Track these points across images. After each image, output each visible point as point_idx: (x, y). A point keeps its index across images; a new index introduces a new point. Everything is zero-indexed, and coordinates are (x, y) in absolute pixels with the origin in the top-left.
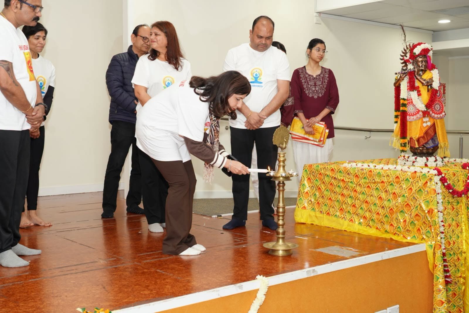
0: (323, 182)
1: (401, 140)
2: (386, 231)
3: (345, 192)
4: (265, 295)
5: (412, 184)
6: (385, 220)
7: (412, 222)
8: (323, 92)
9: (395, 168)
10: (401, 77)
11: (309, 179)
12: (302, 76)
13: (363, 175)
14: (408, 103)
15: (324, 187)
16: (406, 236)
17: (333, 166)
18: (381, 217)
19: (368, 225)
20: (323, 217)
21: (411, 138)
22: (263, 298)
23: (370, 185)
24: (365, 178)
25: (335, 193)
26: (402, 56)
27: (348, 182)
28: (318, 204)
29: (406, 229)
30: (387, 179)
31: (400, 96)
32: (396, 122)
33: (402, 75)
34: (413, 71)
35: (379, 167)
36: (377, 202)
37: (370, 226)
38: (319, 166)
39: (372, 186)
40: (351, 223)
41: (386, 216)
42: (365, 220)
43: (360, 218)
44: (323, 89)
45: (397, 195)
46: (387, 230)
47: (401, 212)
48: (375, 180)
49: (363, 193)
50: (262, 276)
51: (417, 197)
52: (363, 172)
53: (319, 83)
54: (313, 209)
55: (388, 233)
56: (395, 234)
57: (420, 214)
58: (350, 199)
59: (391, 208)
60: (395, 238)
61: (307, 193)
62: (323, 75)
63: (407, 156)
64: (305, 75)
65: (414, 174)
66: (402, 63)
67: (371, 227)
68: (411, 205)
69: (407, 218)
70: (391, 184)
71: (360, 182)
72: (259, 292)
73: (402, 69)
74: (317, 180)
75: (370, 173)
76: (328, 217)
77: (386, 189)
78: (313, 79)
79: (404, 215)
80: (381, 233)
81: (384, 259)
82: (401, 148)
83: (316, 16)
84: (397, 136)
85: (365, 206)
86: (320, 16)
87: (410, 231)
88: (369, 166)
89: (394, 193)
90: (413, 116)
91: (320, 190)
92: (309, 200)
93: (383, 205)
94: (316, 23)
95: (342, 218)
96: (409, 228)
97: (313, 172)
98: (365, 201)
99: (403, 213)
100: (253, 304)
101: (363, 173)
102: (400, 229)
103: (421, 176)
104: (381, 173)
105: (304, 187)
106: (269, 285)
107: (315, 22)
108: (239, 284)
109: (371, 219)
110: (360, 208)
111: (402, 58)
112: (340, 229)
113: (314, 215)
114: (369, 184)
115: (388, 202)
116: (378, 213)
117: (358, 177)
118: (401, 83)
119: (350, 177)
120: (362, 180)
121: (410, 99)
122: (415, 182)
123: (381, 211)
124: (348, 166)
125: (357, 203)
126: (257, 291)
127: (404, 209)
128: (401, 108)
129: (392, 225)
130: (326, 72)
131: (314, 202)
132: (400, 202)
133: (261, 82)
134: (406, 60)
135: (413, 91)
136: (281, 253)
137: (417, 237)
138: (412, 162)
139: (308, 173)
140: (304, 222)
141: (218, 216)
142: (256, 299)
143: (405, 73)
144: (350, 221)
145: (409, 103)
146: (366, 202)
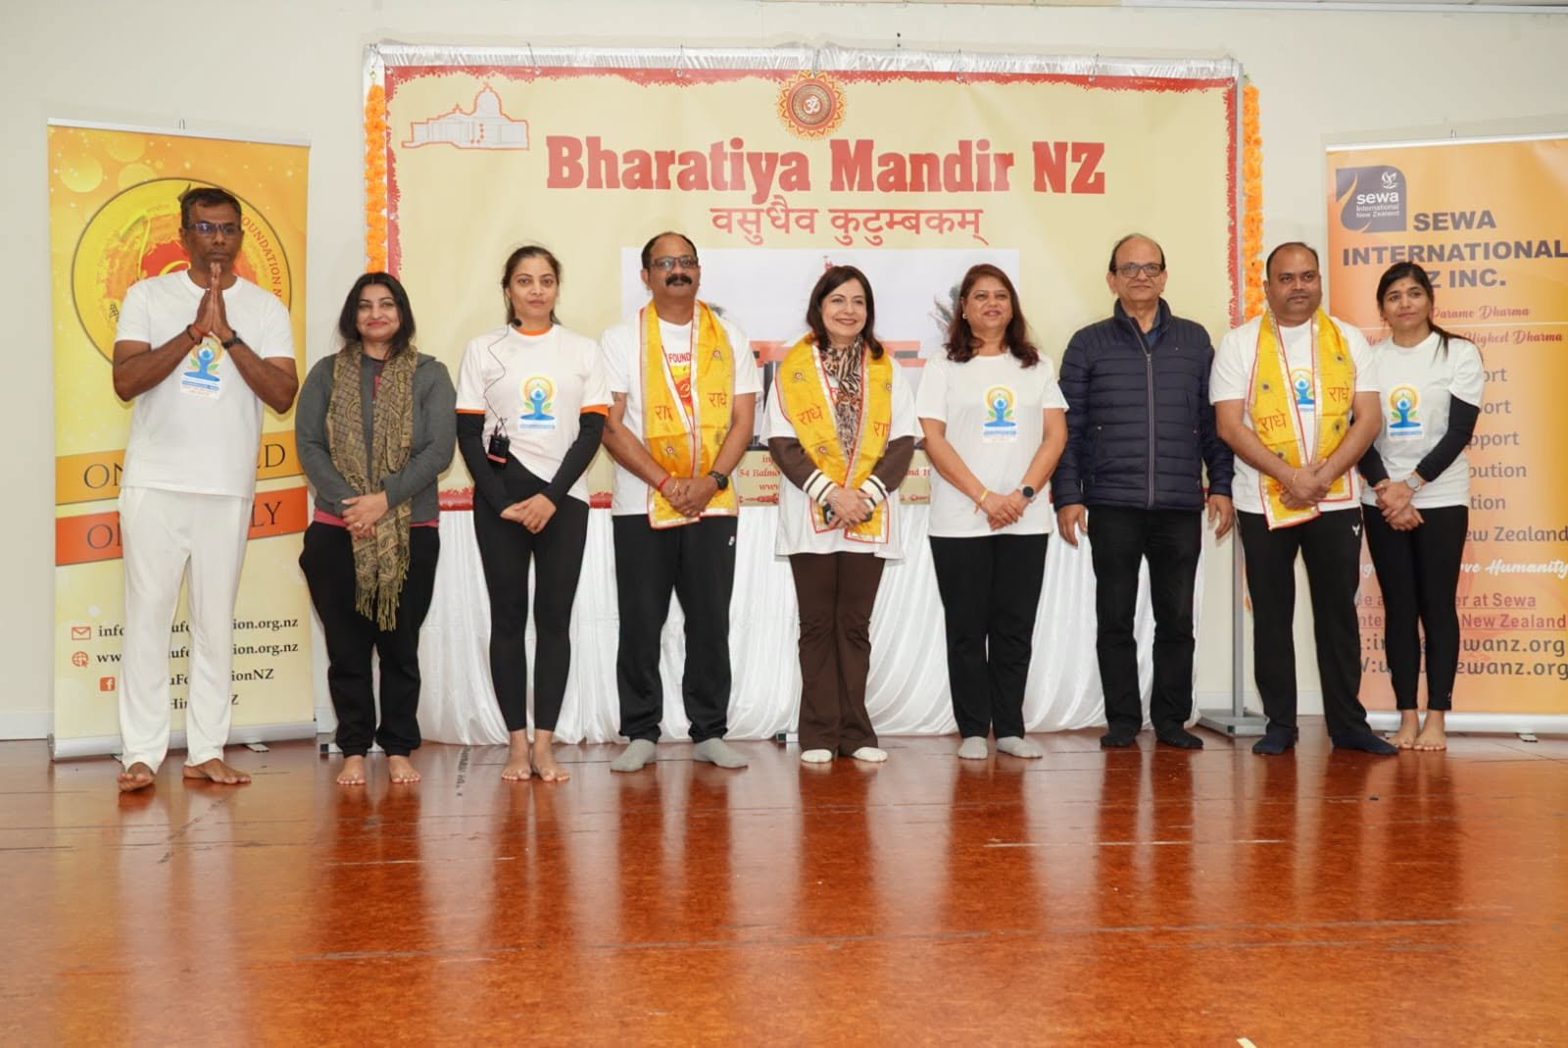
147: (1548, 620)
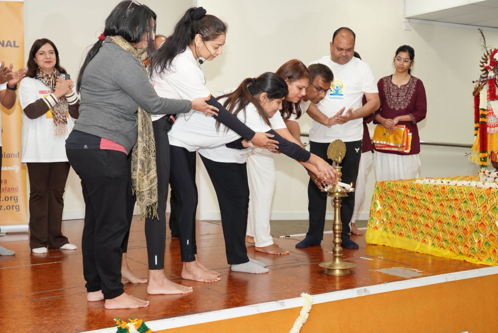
0: (396, 200)
1: (481, 154)
2: (460, 253)
3: (418, 210)
4: (309, 313)
5: (486, 201)
6: (459, 240)
7: (487, 243)
8: (407, 104)
9: (469, 184)
10: (479, 85)
11: (381, 196)
12: (385, 86)
13: (436, 192)
14: (488, 114)
15: (397, 205)
16: (481, 258)
17: (405, 184)
18: (454, 238)
19: (442, 246)
20: (396, 238)
21: (492, 152)
22: (307, 315)
23: (443, 203)
24: (438, 195)
25: (408, 212)
26: (482, 63)
27: (421, 200)
28: (390, 224)
29: (480, 250)
30: (461, 196)
31: (479, 107)
32: (476, 135)
33: (480, 83)
34: (493, 79)
35: (453, 183)
36: (451, 221)
37: (443, 247)
38: (391, 183)
39: (446, 204)
40: (423, 244)
41: (460, 236)
42: (438, 240)
43: (433, 238)
44: (406, 101)
45: (471, 213)
46: (462, 252)
47: (476, 231)
48: (448, 198)
49: (436, 211)
50: (307, 293)
51: (491, 215)
52: (435, 189)
53: (402, 94)
54: (385, 229)
55: (463, 254)
56: (469, 256)
57: (495, 233)
58: (423, 218)
59: (465, 227)
60: (469, 260)
61: (379, 212)
62: (410, 86)
63: (487, 171)
64: (389, 85)
65: (489, 191)
66: (483, 70)
67: (445, 249)
68: (486, 224)
69: (482, 238)
70: (465, 202)
71: (433, 200)
72: (302, 310)
73: (481, 77)
74: (389, 198)
75: (443, 190)
76: (400, 237)
77: (459, 207)
78: (397, 90)
79: (479, 235)
80: (455, 255)
81: (448, 281)
82: (481, 163)
83: (405, 22)
84: (477, 150)
85: (439, 225)
86: (409, 22)
87: (485, 252)
88: (442, 182)
89: (468, 211)
90: (494, 127)
91: (392, 209)
92: (381, 219)
93: (456, 224)
94: (405, 30)
95: (414, 238)
96: (484, 249)
97: (385, 189)
98: (438, 220)
99: (478, 233)
100: (296, 322)
101: (436, 190)
102: (475, 250)
103: (496, 192)
104: (455, 190)
105: (376, 206)
106: (314, 303)
107: (404, 28)
108: (280, 301)
109: (444, 240)
110: (433, 228)
111: (482, 64)
112: (412, 250)
113: (387, 235)
114: (442, 201)
115: (462, 221)
116: (451, 233)
117: (431, 194)
118: (480, 92)
119: (422, 194)
120: (435, 197)
121: (491, 109)
122: (489, 199)
123: (455, 230)
124: (420, 183)
125: (430, 222)
126: (301, 308)
127: (478, 229)
128: (481, 120)
129: (466, 246)
130: (413, 82)
131: (386, 222)
132: (474, 221)
133: (342, 94)
134: (486, 67)
135: (493, 100)
136: (337, 272)
137: (492, 259)
138: (493, 178)
139: (380, 190)
140: (376, 244)
141: (286, 236)
142: (299, 317)
143: (484, 80)
144: (422, 243)
145: (490, 113)
146: (440, 221)
147: (12, 188)
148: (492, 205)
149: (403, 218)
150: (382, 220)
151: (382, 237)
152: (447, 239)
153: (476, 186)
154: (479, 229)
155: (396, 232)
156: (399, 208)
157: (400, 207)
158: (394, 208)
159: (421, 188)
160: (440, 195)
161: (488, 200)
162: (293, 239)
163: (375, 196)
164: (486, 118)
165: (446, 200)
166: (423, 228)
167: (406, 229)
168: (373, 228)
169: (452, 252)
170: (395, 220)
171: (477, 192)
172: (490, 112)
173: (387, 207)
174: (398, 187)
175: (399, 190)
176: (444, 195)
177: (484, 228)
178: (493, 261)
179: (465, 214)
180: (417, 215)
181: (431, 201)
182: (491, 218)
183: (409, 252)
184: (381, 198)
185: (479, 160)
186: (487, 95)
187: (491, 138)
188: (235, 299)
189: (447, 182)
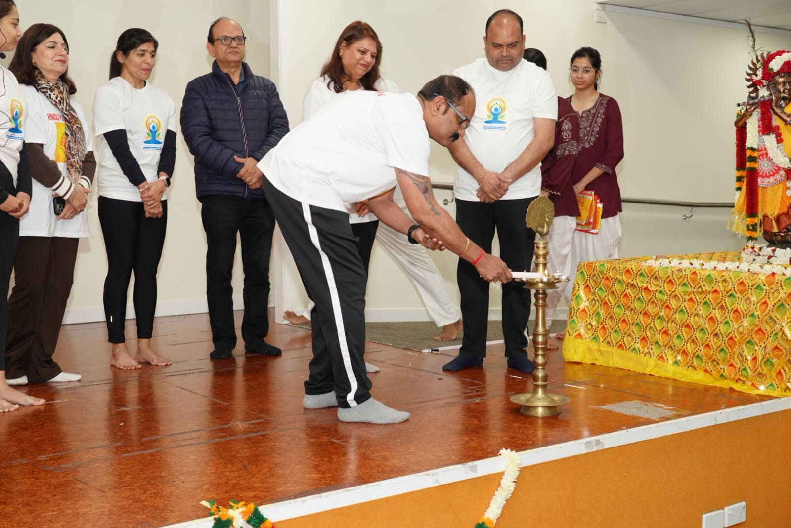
0: (612, 293)
1: (748, 219)
2: (722, 376)
3: (650, 308)
4: (514, 482)
5: (767, 294)
6: (720, 356)
7: (768, 360)
8: (593, 139)
9: (738, 267)
10: (747, 110)
11: (587, 286)
13: (682, 279)
14: (759, 156)
15: (614, 300)
16: (757, 384)
17: (629, 265)
18: (712, 352)
19: (691, 365)
20: (613, 352)
21: (765, 217)
22: (512, 487)
23: (693, 297)
24: (684, 285)
25: (633, 312)
27: (656, 292)
28: (602, 331)
29: (757, 372)
30: (724, 286)
31: (746, 144)
32: (739, 189)
33: (748, 107)
34: (768, 100)
35: (710, 265)
36: (706, 325)
37: (693, 367)
38: (606, 265)
39: (697, 298)
40: (660, 362)
41: (722, 350)
42: (684, 356)
43: (676, 353)
44: (592, 135)
45: (741, 313)
46: (724, 374)
47: (749, 342)
48: (702, 289)
49: (682, 310)
50: (509, 450)
51: (776, 316)
52: (681, 275)
53: (584, 124)
54: (595, 338)
55: (726, 378)
56: (737, 381)
57: (782, 346)
58: (659, 320)
59: (731, 335)
60: (738, 387)
61: (584, 310)
62: (597, 110)
63: (757, 246)
65: (771, 278)
66: (749, 87)
67: (695, 369)
68: (766, 330)
69: (759, 352)
70: (731, 295)
71: (677, 292)
72: (504, 477)
73: (750, 97)
74: (601, 289)
75: (693, 276)
76: (620, 351)
77: (721, 304)
79: (754, 348)
80: (713, 380)
81: (718, 423)
82: (748, 234)
83: (597, 10)
84: (740, 212)
85: (685, 333)
86: (604, 9)
87: (763, 375)
88: (691, 264)
89: (736, 311)
90: (768, 177)
91: (606, 306)
92: (588, 322)
93: (716, 331)
94: (597, 22)
95: (644, 353)
96: (763, 370)
97: (594, 275)
98: (685, 324)
99: (752, 344)
100: (494, 497)
101: (681, 277)
102: (747, 372)
103: (783, 280)
104: (713, 277)
105: (580, 301)
106: (523, 465)
107: (596, 19)
108: (470, 464)
109: (695, 355)
110: (675, 336)
111: (749, 77)
112: (641, 372)
113: (597, 348)
114: (692, 295)
115: (726, 326)
116: (708, 345)
117: (673, 284)
118: (747, 121)
119: (658, 283)
120: (680, 288)
121: (763, 149)
122: (772, 291)
123: (714, 341)
124: (654, 265)
125: (672, 327)
126: (501, 475)
127: (753, 338)
128: (748, 165)
129: (731, 365)
130: (602, 104)
131: (597, 326)
132: (747, 326)
133: (504, 120)
134: (757, 81)
135: (768, 134)
136: (540, 412)
137: (776, 386)
138: (767, 258)
139: (586, 276)
140: (580, 361)
141: (432, 350)
142: (499, 489)
143: (754, 102)
144: (658, 359)
145: (762, 155)
146: (687, 326)
148: (777, 300)
149: (624, 320)
150: (590, 324)
151: (590, 350)
152: (700, 355)
153: (749, 271)
154: (755, 338)
155: (614, 342)
156: (617, 305)
157: (619, 302)
158: (610, 305)
159: (657, 273)
160: (688, 284)
161: (769, 293)
162: (444, 354)
163: (577, 285)
164: (756, 163)
165: (698, 292)
166: (659, 338)
167: (630, 339)
168: (576, 337)
169: (707, 375)
170: (611, 324)
171: (751, 280)
172: (762, 152)
173: (597, 303)
174: (617, 271)
175: (618, 276)
176: (695, 284)
177: (762, 337)
178: (776, 389)
179: (731, 315)
180: (648, 315)
181: (673, 294)
182: (775, 321)
183: (637, 375)
184: (587, 289)
185: (745, 229)
186: (757, 125)
187: (763, 194)
188: (392, 461)
189: (700, 264)
